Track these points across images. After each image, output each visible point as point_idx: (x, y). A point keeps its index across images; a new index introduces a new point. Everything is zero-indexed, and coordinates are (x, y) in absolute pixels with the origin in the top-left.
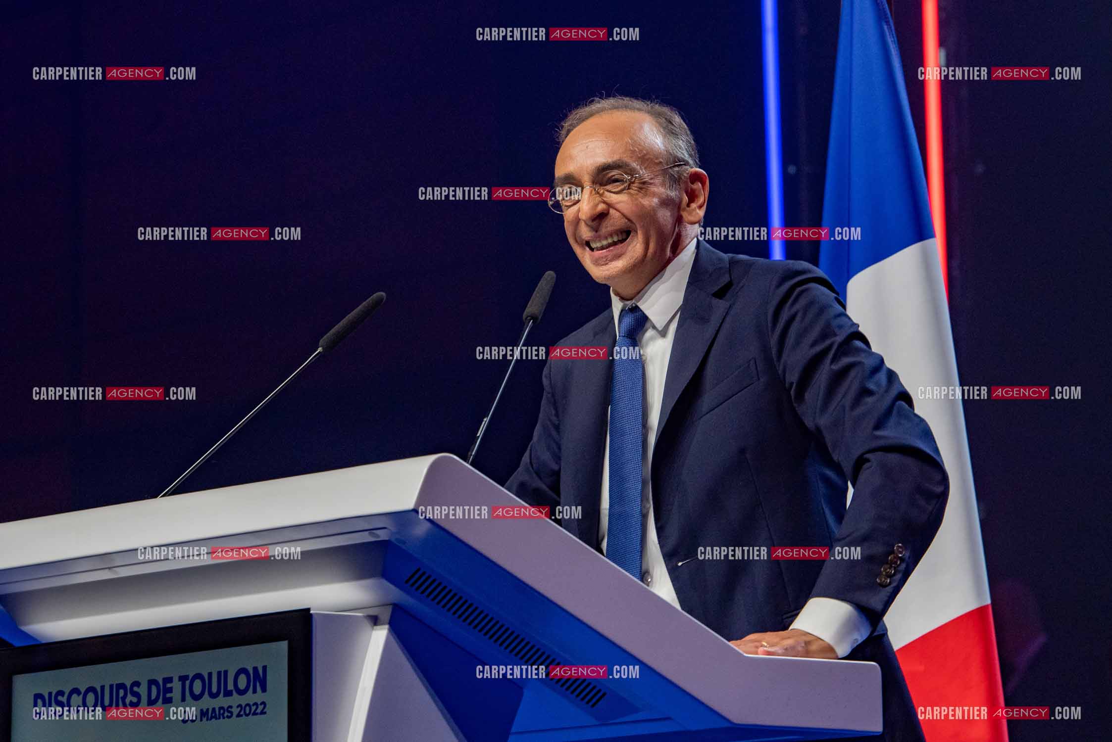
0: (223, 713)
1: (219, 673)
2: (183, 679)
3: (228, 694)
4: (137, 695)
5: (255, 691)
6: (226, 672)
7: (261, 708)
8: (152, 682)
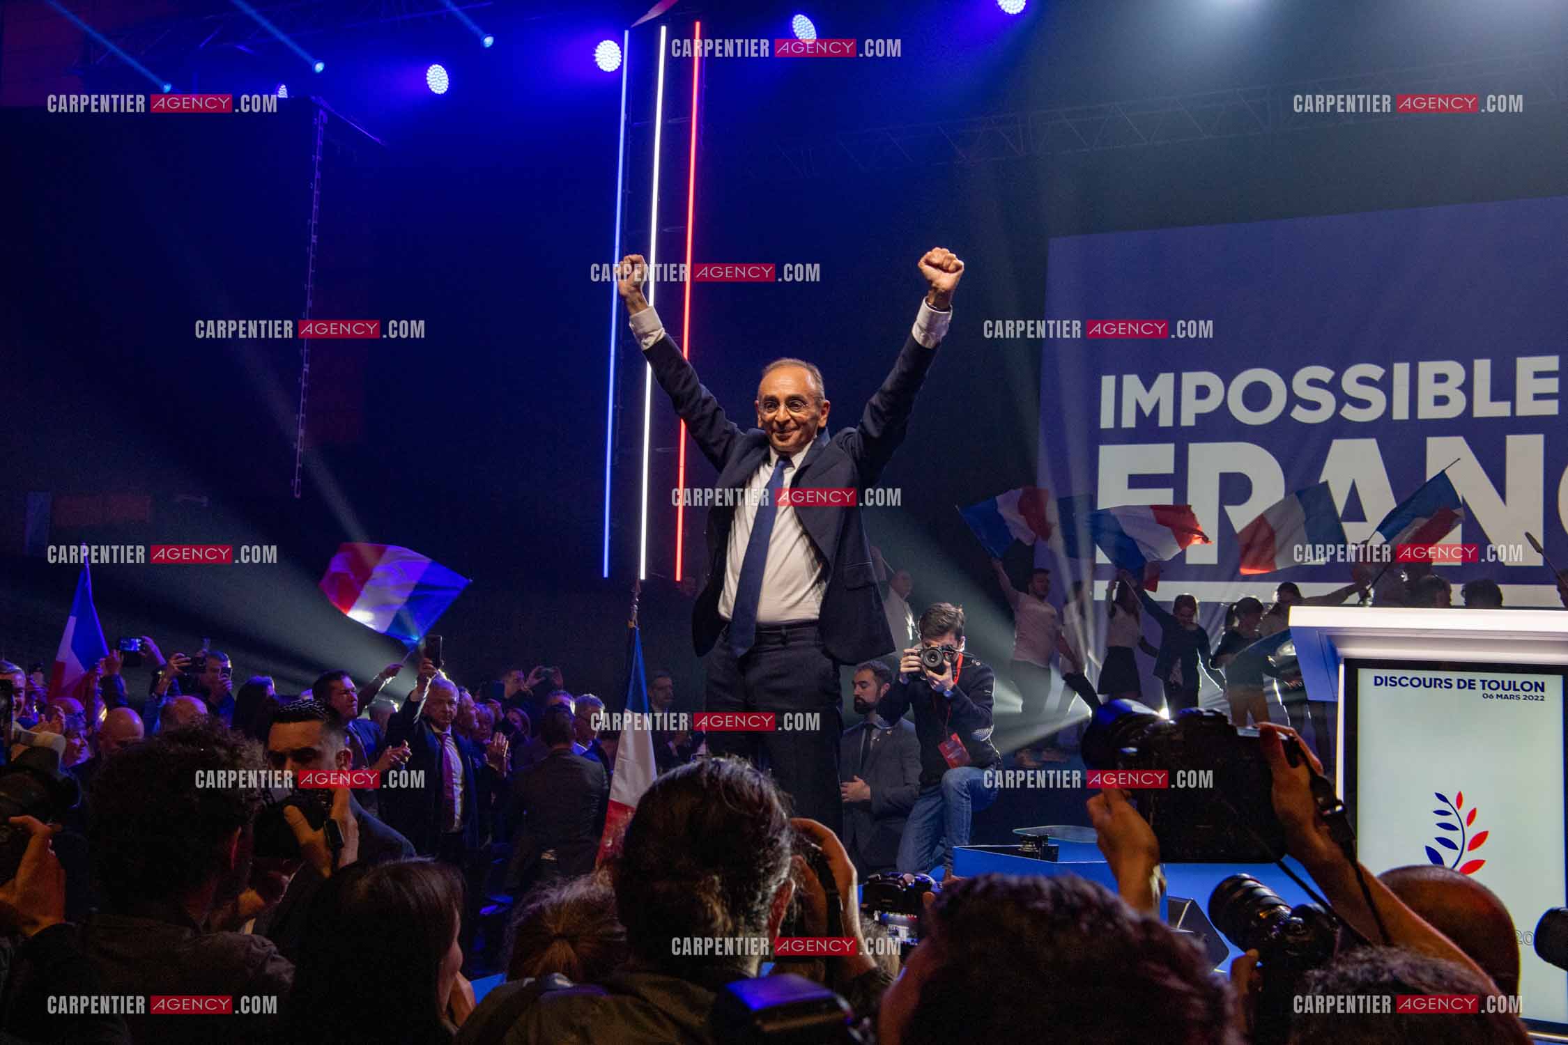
0: (1512, 697)
1: (1510, 682)
2: (1483, 681)
3: (1515, 690)
4: (1451, 685)
5: (1536, 690)
6: (1514, 682)
7: (1540, 698)
8: (1459, 680)
